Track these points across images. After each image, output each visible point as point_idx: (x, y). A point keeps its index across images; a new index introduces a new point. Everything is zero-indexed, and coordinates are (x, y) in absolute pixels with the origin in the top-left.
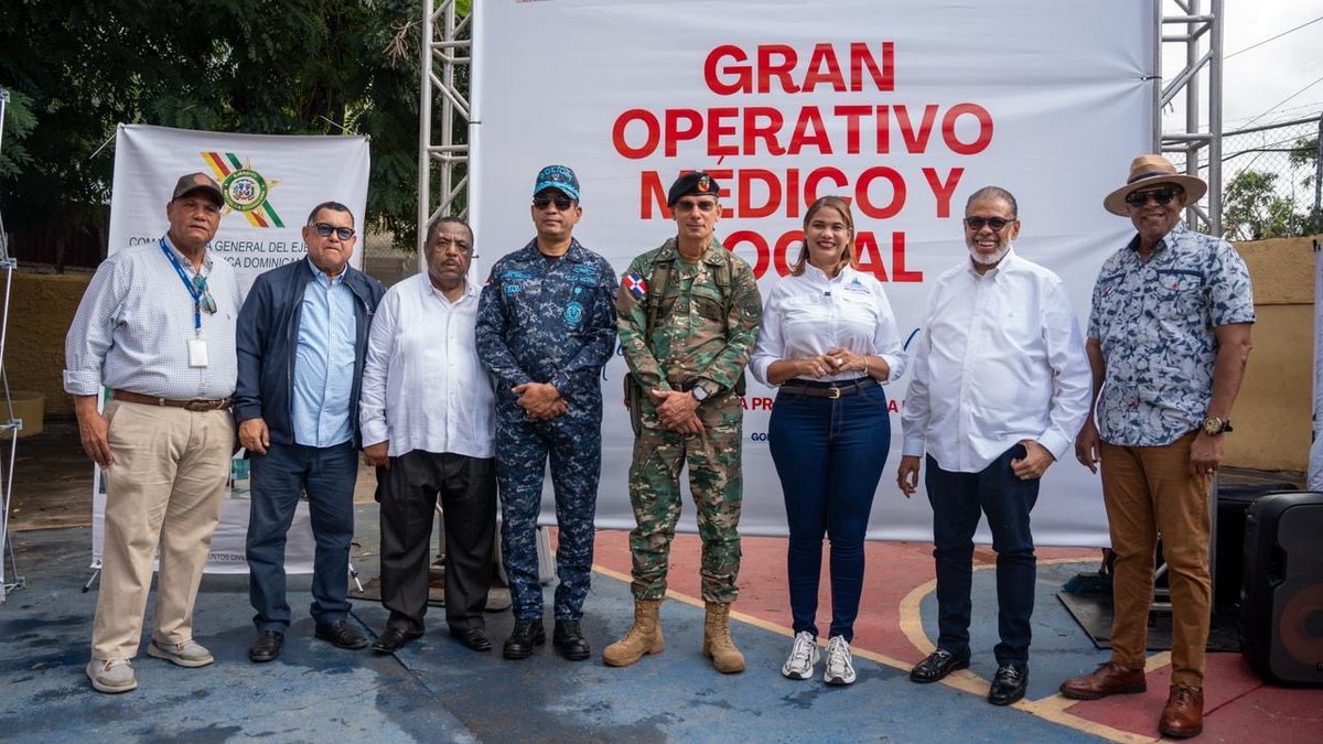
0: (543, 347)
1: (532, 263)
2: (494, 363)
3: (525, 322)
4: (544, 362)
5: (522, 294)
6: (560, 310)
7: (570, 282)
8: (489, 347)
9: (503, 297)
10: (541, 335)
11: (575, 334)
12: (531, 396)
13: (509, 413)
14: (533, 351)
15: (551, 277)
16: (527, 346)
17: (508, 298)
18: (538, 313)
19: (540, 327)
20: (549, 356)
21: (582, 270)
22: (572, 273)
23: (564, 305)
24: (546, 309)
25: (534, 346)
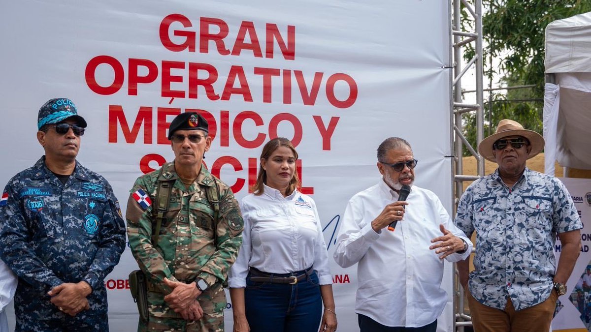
0: (71, 253)
1: (46, 181)
2: (25, 269)
3: (51, 233)
4: (72, 266)
5: (45, 209)
6: (80, 221)
7: (84, 198)
8: (18, 255)
9: (27, 211)
10: (68, 243)
11: (94, 241)
12: (67, 295)
13: (36, 312)
14: (62, 257)
15: (67, 194)
16: (56, 254)
17: (32, 212)
18: (62, 224)
19: (66, 237)
20: (77, 261)
21: (90, 187)
22: (83, 190)
23: (82, 217)
24: (68, 221)
25: (63, 253)
